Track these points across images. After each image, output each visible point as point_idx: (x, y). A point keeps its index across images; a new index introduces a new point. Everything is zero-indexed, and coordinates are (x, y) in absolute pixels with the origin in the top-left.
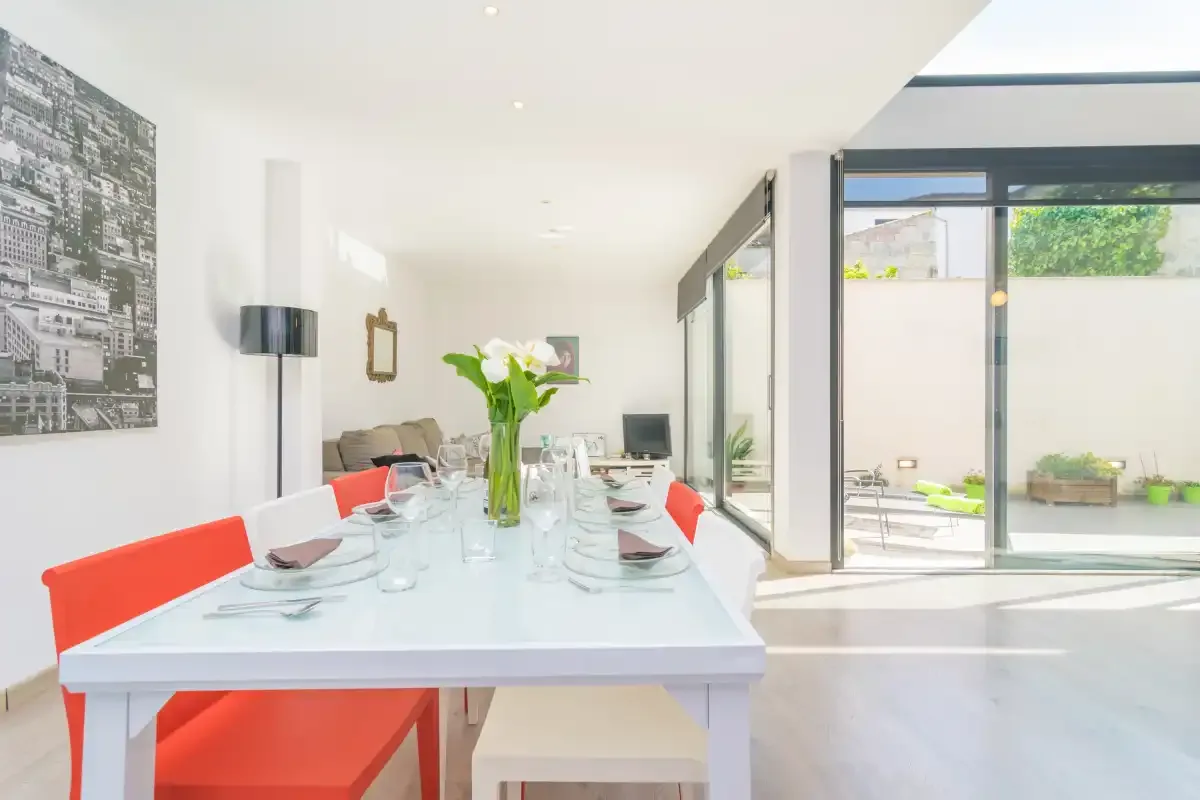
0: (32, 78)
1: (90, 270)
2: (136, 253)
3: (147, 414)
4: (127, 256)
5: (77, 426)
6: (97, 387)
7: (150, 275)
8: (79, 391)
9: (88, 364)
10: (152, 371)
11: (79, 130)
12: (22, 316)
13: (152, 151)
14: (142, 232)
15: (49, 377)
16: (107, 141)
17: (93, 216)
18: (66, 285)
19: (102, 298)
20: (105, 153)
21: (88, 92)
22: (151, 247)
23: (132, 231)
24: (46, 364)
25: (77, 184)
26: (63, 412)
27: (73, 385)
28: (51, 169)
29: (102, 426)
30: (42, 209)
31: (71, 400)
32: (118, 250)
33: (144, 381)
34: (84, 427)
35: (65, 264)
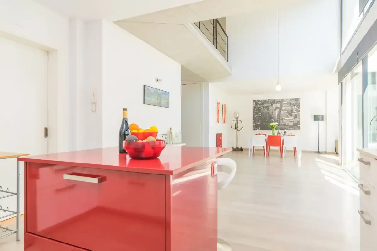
0: (286, 101)
1: (291, 116)
2: (297, 112)
3: (299, 128)
4: (296, 113)
5: (290, 129)
6: (292, 126)
7: (299, 114)
8: (290, 126)
9: (291, 124)
10: (300, 124)
11: (290, 103)
12: (284, 121)
13: (300, 101)
14: (298, 110)
15: (287, 125)
16: (294, 103)
17: (292, 110)
18: (289, 117)
19: (293, 118)
20: (293, 104)
21: (291, 99)
22: (299, 111)
23: (297, 110)
24: (287, 124)
25: (290, 108)
26: (288, 128)
27: (289, 126)
28: (287, 108)
29: (292, 130)
30: (286, 111)
31: (289, 127)
32: (295, 113)
33: (298, 125)
34: (291, 130)
35: (289, 115)
